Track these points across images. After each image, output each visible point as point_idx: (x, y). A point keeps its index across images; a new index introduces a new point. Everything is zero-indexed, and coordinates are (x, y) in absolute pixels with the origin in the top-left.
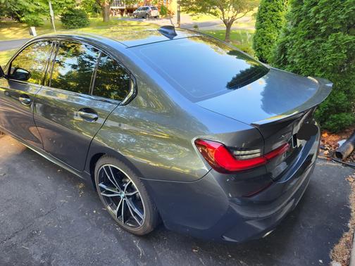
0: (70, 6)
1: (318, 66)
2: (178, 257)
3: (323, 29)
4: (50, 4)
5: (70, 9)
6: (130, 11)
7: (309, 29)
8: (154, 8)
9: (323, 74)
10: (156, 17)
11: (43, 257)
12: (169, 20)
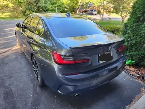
0: (63, 9)
1: (139, 35)
2: (48, 97)
3: (141, 18)
4: (57, 8)
5: (63, 10)
6: (86, 11)
7: (136, 18)
8: (95, 11)
9: (140, 39)
10: (95, 14)
11: (9, 84)
12: (100, 16)
